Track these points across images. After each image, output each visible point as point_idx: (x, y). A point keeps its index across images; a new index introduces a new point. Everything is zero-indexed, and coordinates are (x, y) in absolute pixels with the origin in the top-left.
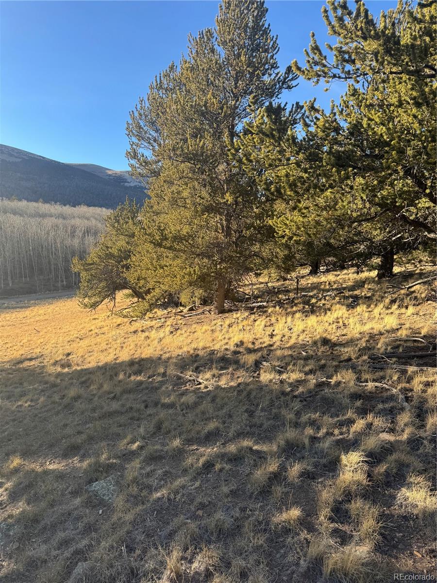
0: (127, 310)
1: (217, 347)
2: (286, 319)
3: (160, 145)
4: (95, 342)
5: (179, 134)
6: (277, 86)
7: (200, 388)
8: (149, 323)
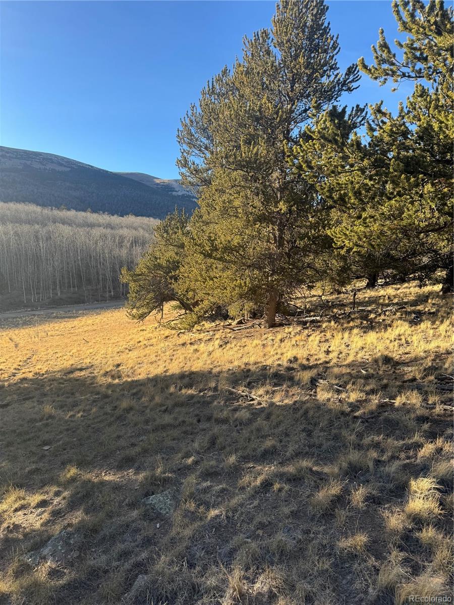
0: (174, 322)
1: (269, 362)
2: (343, 335)
3: (212, 153)
4: (144, 354)
5: (232, 141)
6: (337, 89)
7: (253, 404)
8: (198, 336)
